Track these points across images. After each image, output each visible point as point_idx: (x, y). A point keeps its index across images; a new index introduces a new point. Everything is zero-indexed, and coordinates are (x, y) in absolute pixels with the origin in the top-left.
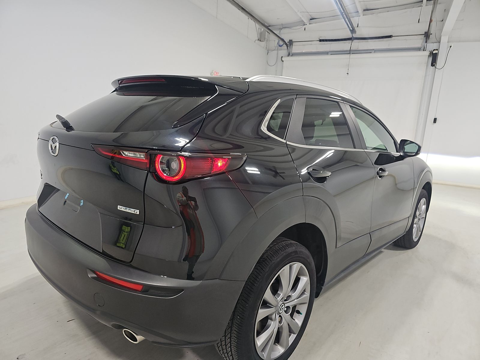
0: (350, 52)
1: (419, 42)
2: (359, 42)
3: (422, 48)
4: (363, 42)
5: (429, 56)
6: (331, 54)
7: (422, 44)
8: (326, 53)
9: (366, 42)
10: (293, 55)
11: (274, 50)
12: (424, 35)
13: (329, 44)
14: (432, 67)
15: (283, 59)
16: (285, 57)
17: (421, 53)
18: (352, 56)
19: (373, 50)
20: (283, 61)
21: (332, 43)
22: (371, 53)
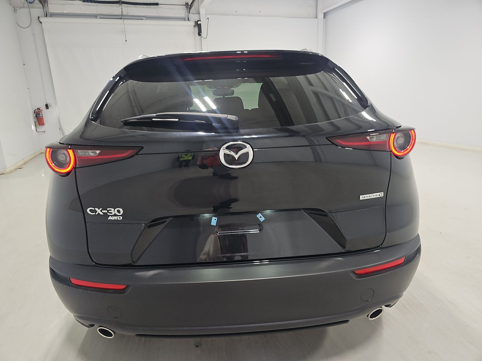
0: (121, 17)
1: (182, 12)
2: (127, 7)
3: (186, 18)
4: (131, 7)
5: (194, 26)
6: (100, 18)
7: (185, 14)
8: (95, 16)
9: (134, 7)
10: (53, 15)
11: (23, 7)
12: (185, 6)
13: (95, 5)
14: (199, 36)
15: (41, 20)
16: (42, 17)
17: (187, 23)
18: (126, 21)
19: (144, 16)
20: (41, 23)
21: (97, 5)
22: (143, 19)
